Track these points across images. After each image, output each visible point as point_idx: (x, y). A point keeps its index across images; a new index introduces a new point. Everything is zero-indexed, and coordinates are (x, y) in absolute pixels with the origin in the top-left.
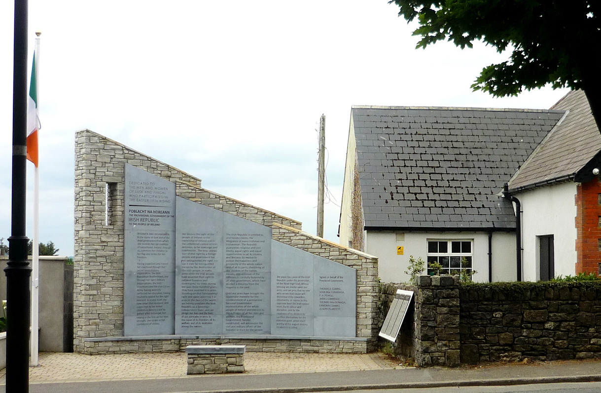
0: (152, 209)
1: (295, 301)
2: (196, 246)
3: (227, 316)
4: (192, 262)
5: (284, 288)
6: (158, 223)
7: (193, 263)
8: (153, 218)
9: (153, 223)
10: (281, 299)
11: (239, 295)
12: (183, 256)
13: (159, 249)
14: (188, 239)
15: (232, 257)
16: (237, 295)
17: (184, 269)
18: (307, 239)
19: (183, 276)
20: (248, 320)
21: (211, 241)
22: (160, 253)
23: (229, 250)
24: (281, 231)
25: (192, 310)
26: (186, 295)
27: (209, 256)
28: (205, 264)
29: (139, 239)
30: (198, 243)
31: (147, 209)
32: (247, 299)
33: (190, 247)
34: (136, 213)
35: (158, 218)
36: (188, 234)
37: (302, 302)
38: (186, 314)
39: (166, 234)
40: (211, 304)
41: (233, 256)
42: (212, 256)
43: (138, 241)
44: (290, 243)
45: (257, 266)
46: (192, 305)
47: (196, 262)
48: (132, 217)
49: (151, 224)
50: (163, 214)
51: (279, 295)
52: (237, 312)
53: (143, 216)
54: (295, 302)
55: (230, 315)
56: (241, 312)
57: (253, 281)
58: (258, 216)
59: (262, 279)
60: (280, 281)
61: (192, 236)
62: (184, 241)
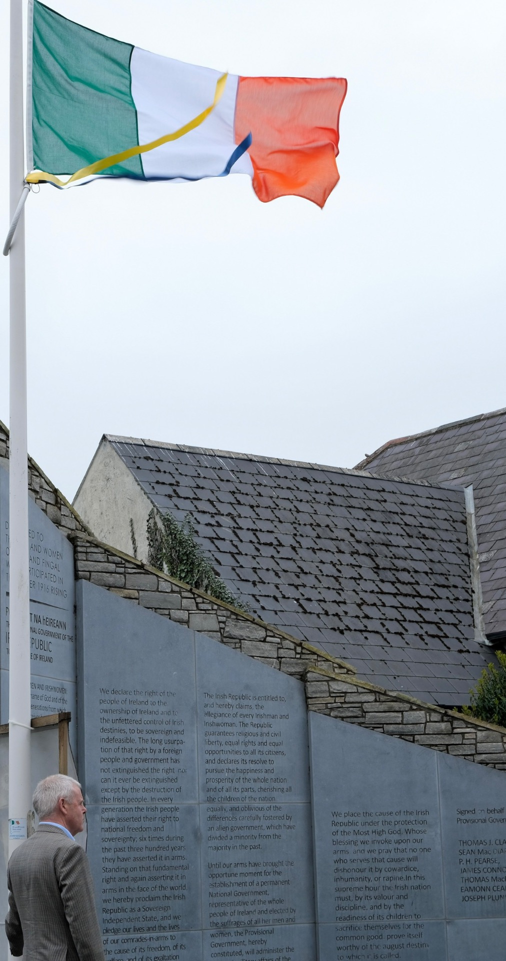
0: (41, 611)
1: (389, 879)
2: (134, 726)
3: (213, 932)
4: (125, 775)
5: (356, 843)
6: (51, 655)
7: (128, 776)
8: (43, 638)
9: (43, 653)
10: (346, 875)
11: (240, 869)
12: (104, 755)
14: (114, 706)
15: (220, 761)
16: (235, 870)
17: (108, 795)
18: (411, 709)
19: (105, 816)
20: (262, 942)
21: (169, 713)
23: (213, 738)
24: (335, 686)
25: (130, 920)
26: (114, 874)
27: (166, 756)
28: (157, 781)
30: (138, 716)
31: (33, 609)
32: (257, 879)
33: (120, 730)
35: (50, 639)
36: (114, 692)
37: (410, 883)
38: (116, 931)
39: (62, 690)
40: (175, 897)
41: (223, 757)
42: (174, 756)
44: (361, 720)
45: (276, 785)
46: (127, 905)
47: (136, 775)
50: (57, 630)
51: (341, 866)
52: (234, 919)
54: (388, 883)
55: (222, 929)
56: (245, 918)
57: (268, 828)
58: (266, 646)
59: (288, 823)
60: (341, 824)
61: (124, 697)
62: (106, 711)
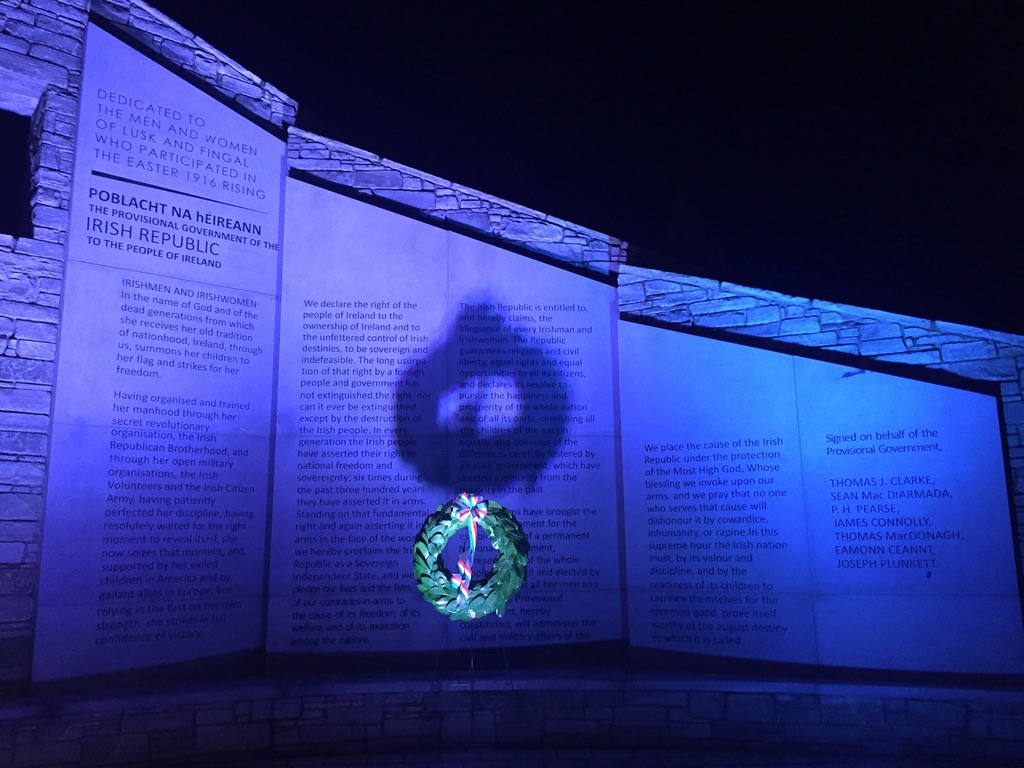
0: (194, 206)
1: (724, 533)
2: (353, 344)
4: (336, 402)
5: (677, 486)
6: (213, 258)
7: (341, 403)
8: (195, 236)
9: (193, 253)
10: (663, 527)
12: (307, 378)
13: (212, 351)
14: (325, 321)
15: (482, 385)
17: (309, 424)
19: (304, 449)
20: (543, 611)
21: (406, 328)
22: (218, 363)
23: (470, 357)
25: (334, 576)
26: (312, 520)
27: (399, 378)
28: (384, 408)
29: (131, 303)
30: (359, 332)
31: (171, 200)
33: (332, 349)
34: (119, 207)
35: (216, 240)
36: (324, 303)
38: (312, 590)
39: (245, 302)
40: (405, 551)
41: (484, 378)
42: (411, 378)
43: (125, 308)
45: (569, 414)
46: (332, 559)
47: (353, 402)
48: (100, 216)
49: (186, 258)
50: (236, 232)
51: (656, 515)
53: (151, 221)
54: (720, 539)
57: (556, 467)
59: (588, 461)
60: (658, 461)
61: (339, 310)
62: (312, 327)
